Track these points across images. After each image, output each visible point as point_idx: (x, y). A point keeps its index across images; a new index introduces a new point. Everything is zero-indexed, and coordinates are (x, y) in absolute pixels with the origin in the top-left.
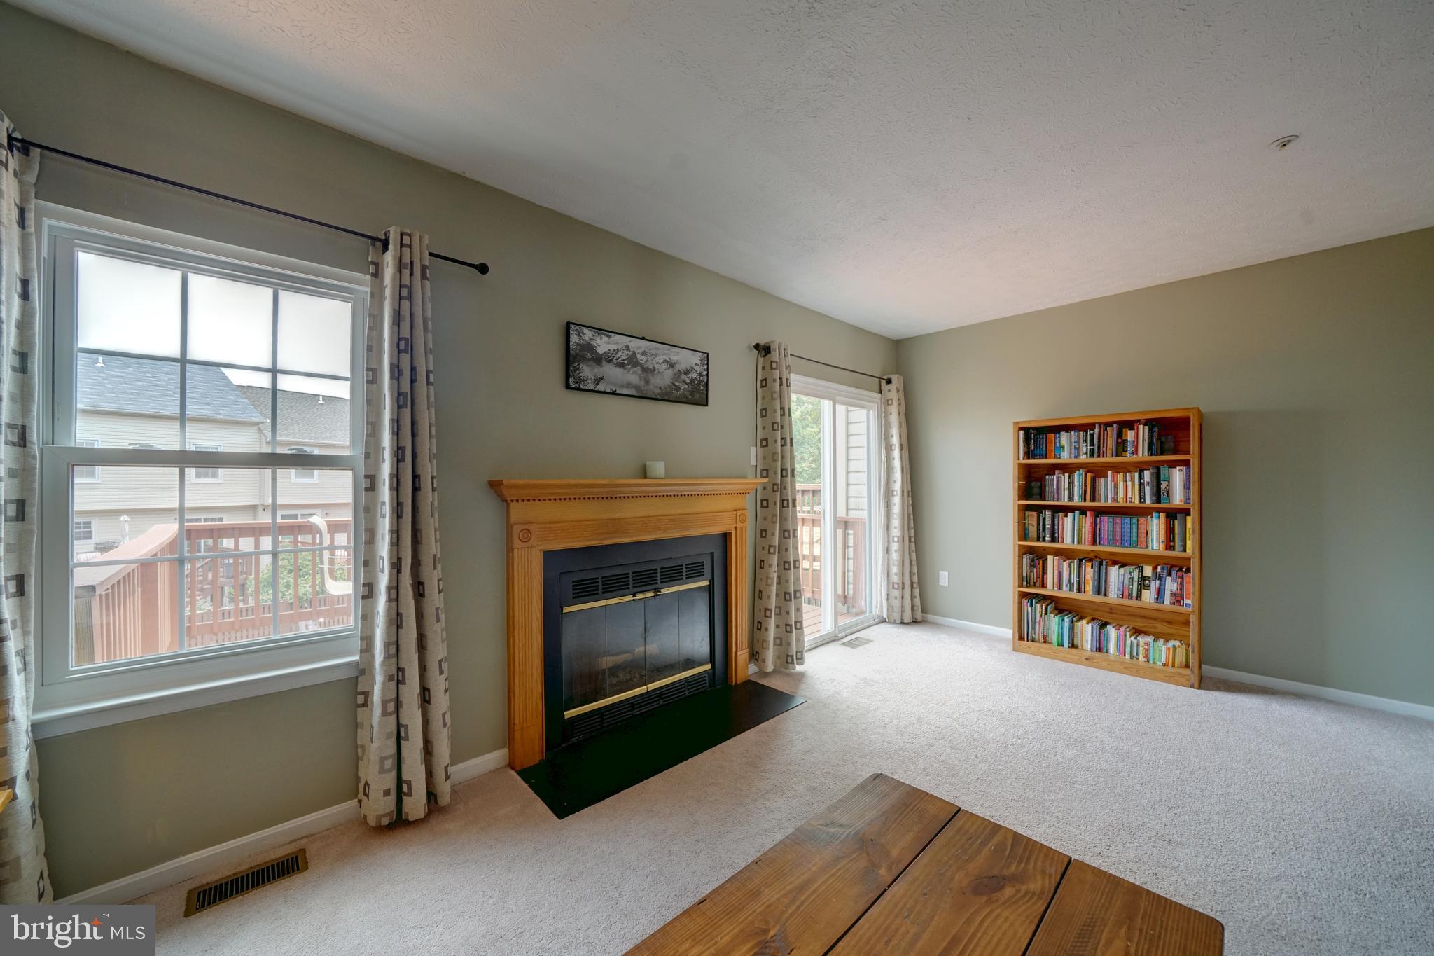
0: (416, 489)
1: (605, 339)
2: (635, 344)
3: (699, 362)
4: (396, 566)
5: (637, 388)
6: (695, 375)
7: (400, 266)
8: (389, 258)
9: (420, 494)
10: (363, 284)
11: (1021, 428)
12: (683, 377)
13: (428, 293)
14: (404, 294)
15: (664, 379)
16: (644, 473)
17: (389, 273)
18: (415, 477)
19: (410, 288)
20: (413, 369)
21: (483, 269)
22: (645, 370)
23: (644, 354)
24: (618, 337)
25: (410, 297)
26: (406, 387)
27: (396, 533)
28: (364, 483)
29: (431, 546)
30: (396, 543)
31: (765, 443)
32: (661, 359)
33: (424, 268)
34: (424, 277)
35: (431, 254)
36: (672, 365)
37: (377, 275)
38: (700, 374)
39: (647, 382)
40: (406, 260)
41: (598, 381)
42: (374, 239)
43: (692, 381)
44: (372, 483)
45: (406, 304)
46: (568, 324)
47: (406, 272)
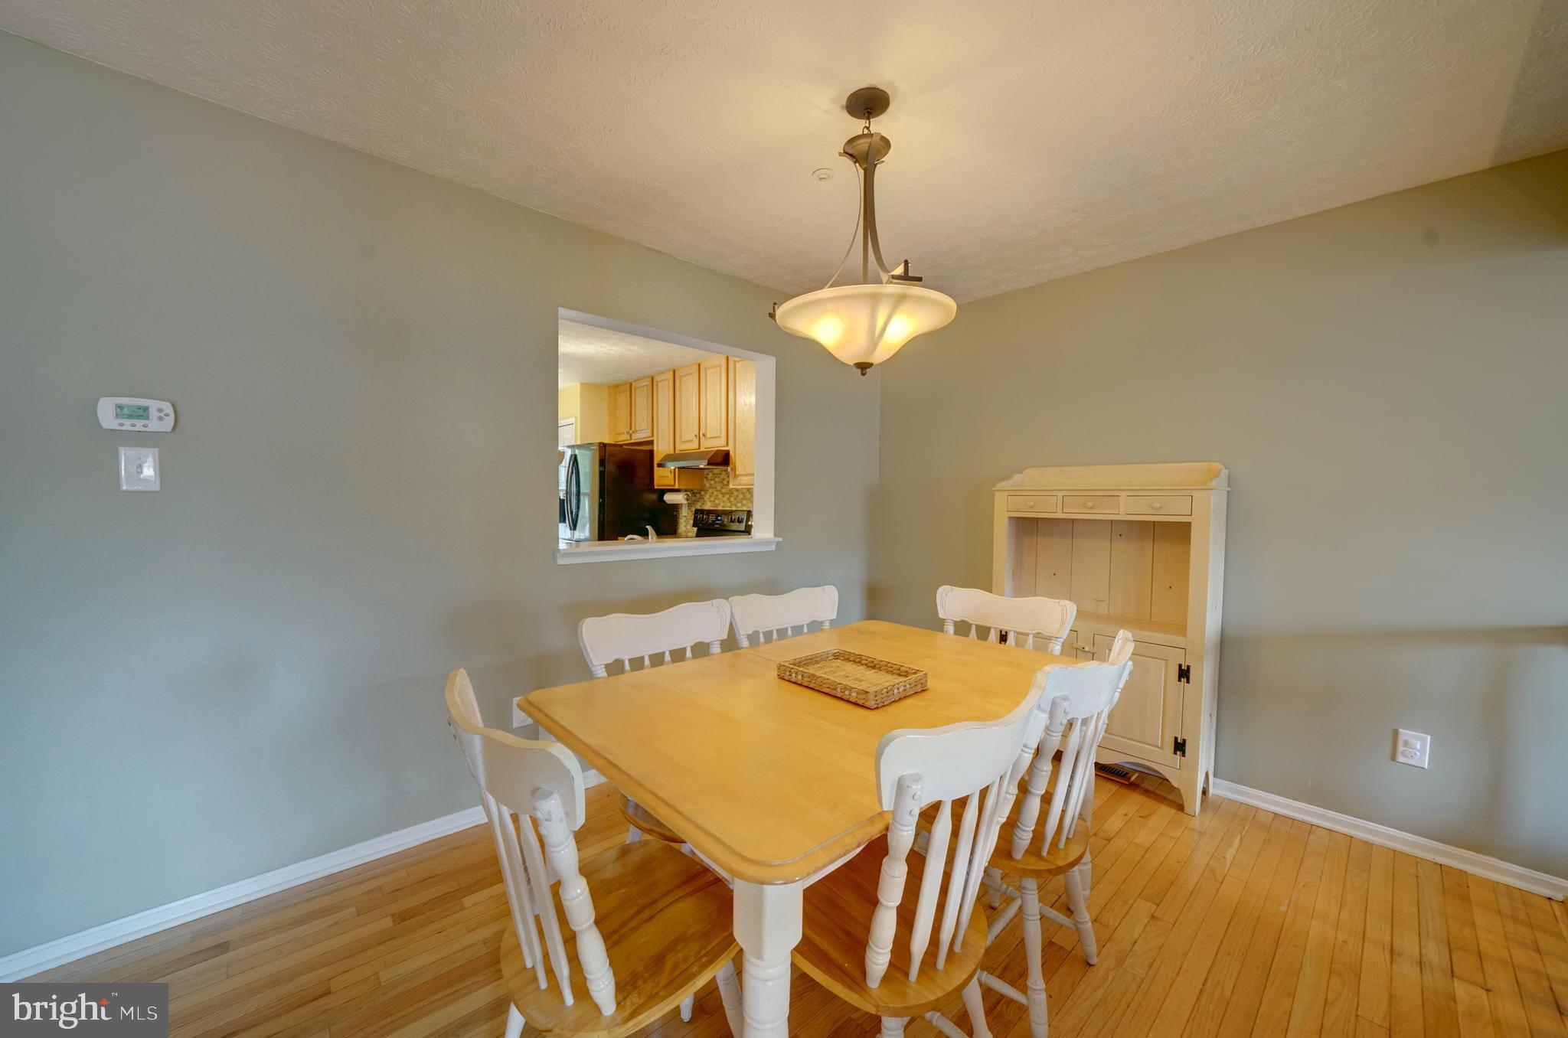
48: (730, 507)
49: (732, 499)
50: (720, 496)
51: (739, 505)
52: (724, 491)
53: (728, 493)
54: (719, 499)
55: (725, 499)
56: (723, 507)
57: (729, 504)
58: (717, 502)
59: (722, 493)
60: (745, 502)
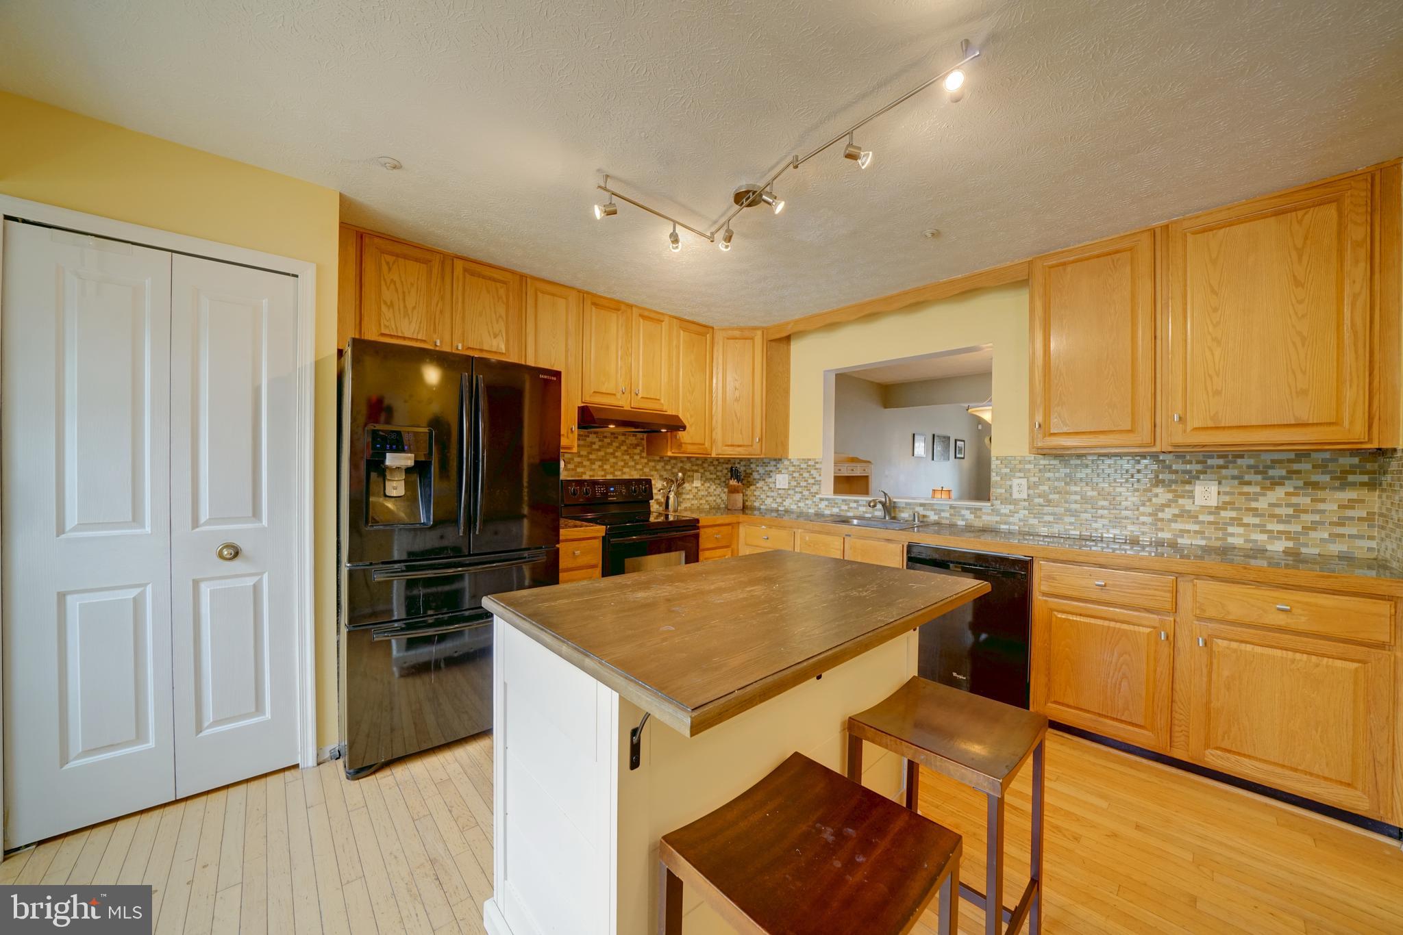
48: (602, 476)
49: (607, 467)
50: (586, 463)
51: (618, 473)
52: (592, 457)
53: (600, 460)
54: (585, 466)
55: (595, 466)
56: (590, 476)
57: (603, 473)
58: (580, 470)
59: (589, 460)
60: (626, 470)
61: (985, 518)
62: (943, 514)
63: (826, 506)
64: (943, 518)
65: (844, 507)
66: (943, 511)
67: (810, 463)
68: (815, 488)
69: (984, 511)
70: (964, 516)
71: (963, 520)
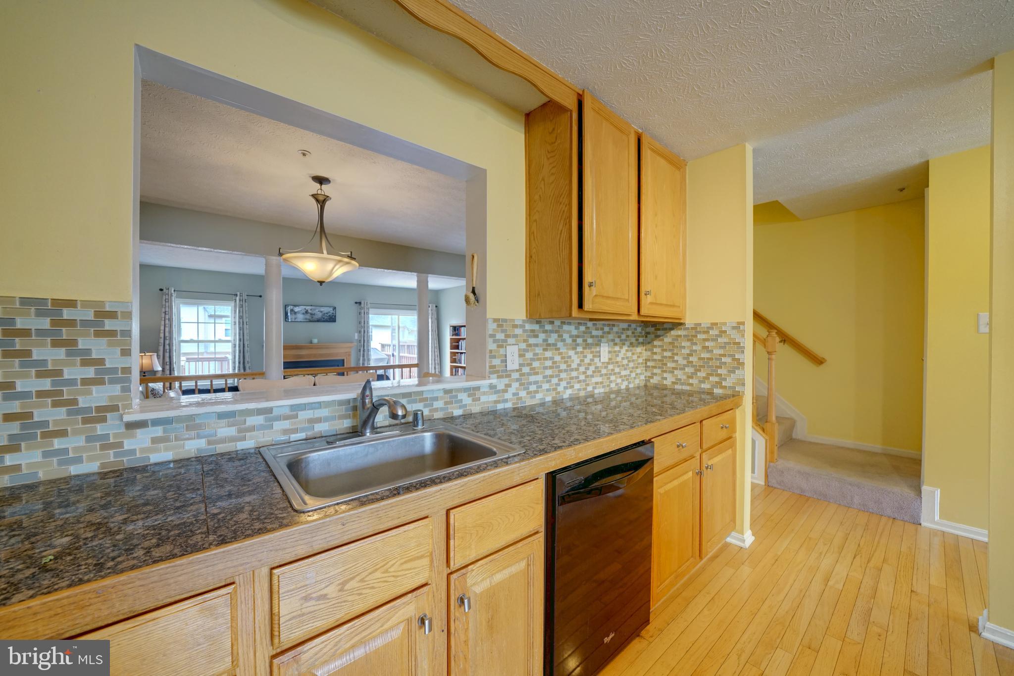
0: (244, 347)
1: (297, 307)
2: (308, 308)
3: (332, 310)
4: (239, 363)
5: (309, 319)
6: (330, 314)
7: (240, 300)
8: (238, 298)
9: (245, 348)
10: (233, 304)
11: (451, 326)
12: (326, 315)
13: (247, 305)
14: (241, 306)
15: (319, 315)
16: (311, 342)
17: (238, 301)
18: (244, 345)
19: (242, 305)
20: (243, 322)
21: (261, 296)
22: (311, 314)
23: (311, 310)
24: (302, 307)
25: (242, 307)
26: (241, 326)
27: (239, 356)
28: (233, 346)
29: (247, 359)
30: (239, 358)
31: (360, 332)
32: (317, 311)
33: (245, 300)
34: (245, 302)
35: (247, 295)
36: (321, 312)
37: (235, 302)
38: (333, 313)
39: (312, 318)
40: (241, 299)
41: (295, 319)
42: (235, 295)
43: (330, 316)
44: (235, 345)
45: (241, 309)
46: (286, 306)
47: (241, 302)
61: (484, 399)
62: (439, 404)
63: (155, 440)
64: (436, 410)
65: (226, 431)
66: (436, 399)
67: (67, 314)
68: (99, 396)
69: (482, 390)
70: (461, 401)
71: (460, 407)
